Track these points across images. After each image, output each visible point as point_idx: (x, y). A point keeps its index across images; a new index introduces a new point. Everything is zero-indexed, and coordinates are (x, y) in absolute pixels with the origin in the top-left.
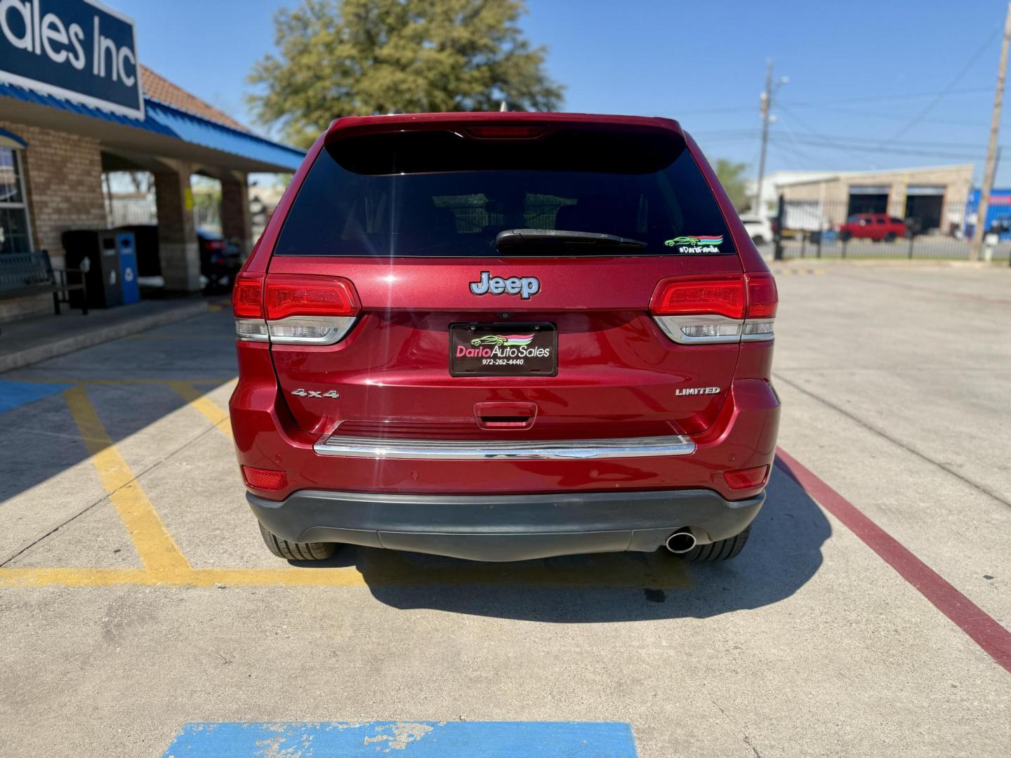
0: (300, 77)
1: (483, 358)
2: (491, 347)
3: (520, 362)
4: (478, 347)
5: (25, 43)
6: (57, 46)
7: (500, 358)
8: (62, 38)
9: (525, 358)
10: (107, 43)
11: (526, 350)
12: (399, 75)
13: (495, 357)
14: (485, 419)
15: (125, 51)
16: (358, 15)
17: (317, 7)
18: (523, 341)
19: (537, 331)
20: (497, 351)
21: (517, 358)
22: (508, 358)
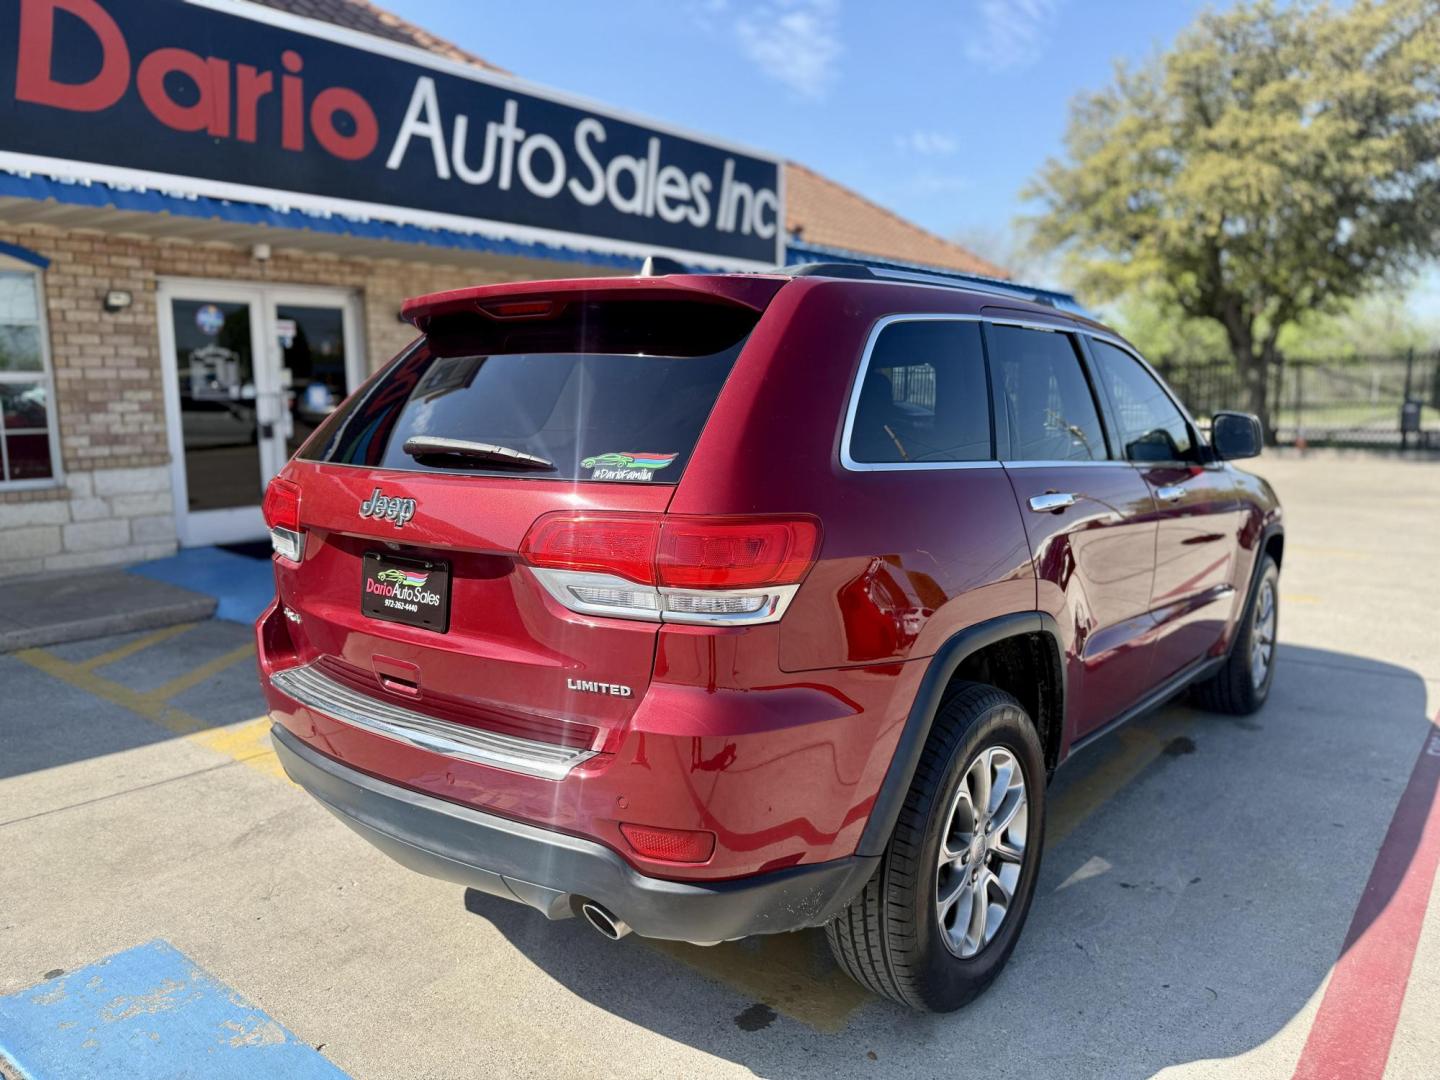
0: (1092, 184)
1: (386, 597)
2: (392, 584)
3: (414, 608)
4: (382, 583)
5: (634, 206)
6: (673, 203)
7: (399, 600)
8: (681, 192)
9: (418, 603)
10: (744, 189)
11: (420, 593)
12: (1232, 165)
13: (395, 598)
14: (384, 677)
15: (765, 195)
16: (1186, 85)
17: (1133, 81)
18: (418, 581)
19: (428, 569)
20: (397, 591)
21: (412, 602)
22: (405, 601)
